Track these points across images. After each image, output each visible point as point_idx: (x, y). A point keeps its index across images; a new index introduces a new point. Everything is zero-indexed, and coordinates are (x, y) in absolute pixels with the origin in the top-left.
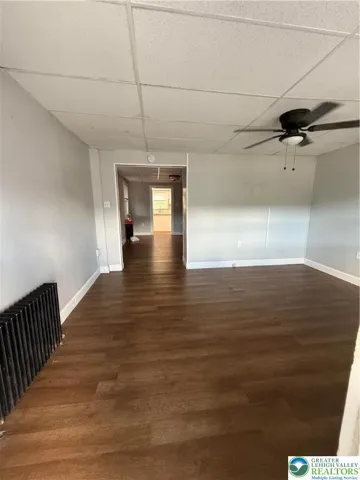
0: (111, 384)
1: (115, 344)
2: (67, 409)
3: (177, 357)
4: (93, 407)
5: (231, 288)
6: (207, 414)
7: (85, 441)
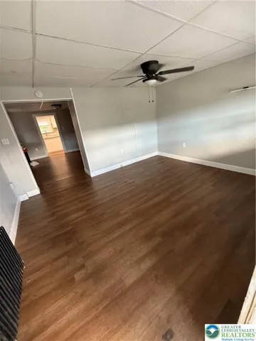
0: (83, 271)
1: (70, 247)
2: (61, 302)
3: (115, 235)
4: (79, 291)
5: (126, 182)
6: (145, 256)
7: (87, 310)
